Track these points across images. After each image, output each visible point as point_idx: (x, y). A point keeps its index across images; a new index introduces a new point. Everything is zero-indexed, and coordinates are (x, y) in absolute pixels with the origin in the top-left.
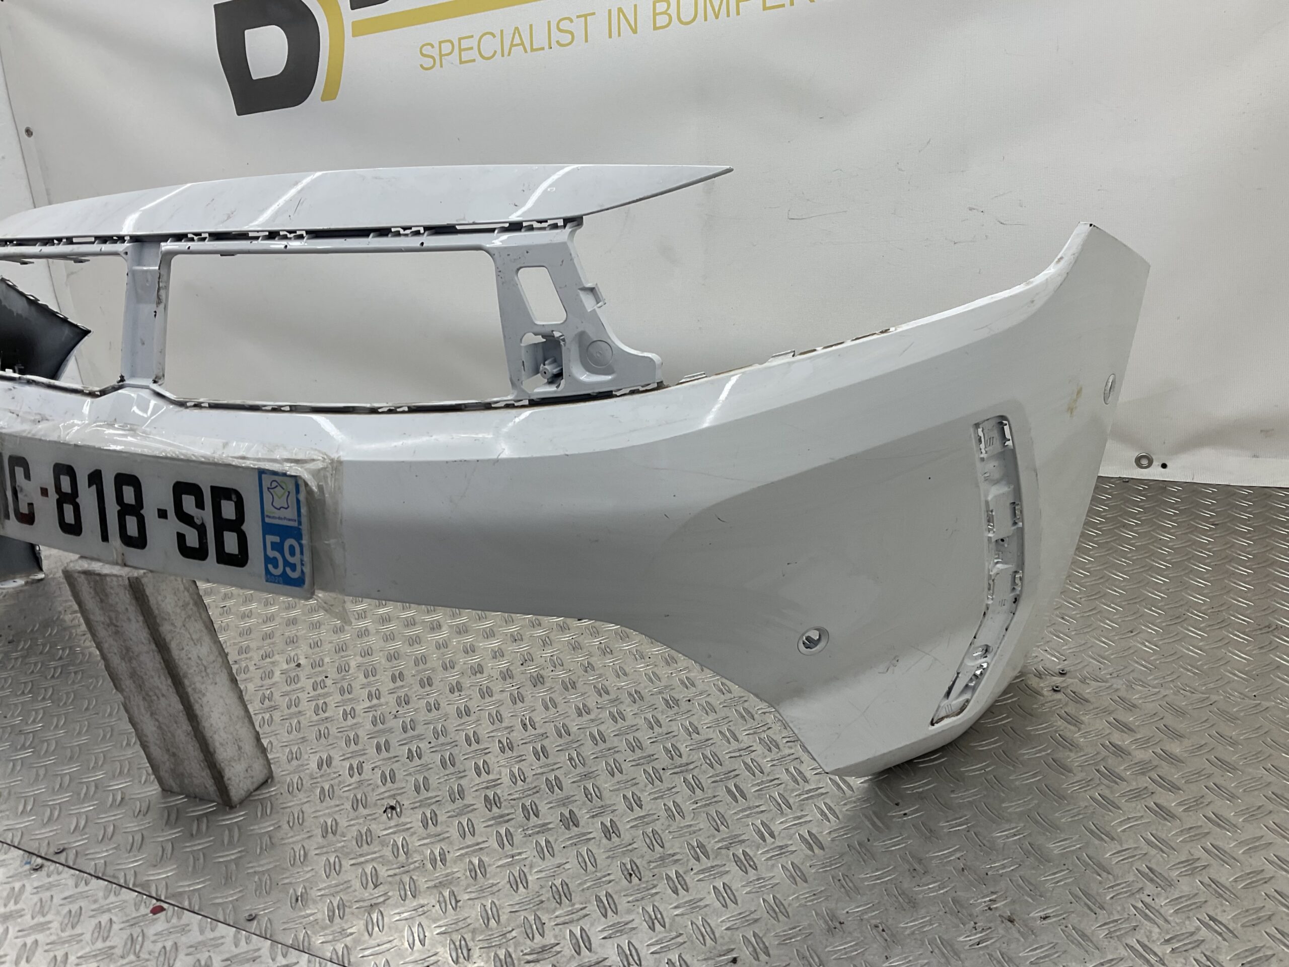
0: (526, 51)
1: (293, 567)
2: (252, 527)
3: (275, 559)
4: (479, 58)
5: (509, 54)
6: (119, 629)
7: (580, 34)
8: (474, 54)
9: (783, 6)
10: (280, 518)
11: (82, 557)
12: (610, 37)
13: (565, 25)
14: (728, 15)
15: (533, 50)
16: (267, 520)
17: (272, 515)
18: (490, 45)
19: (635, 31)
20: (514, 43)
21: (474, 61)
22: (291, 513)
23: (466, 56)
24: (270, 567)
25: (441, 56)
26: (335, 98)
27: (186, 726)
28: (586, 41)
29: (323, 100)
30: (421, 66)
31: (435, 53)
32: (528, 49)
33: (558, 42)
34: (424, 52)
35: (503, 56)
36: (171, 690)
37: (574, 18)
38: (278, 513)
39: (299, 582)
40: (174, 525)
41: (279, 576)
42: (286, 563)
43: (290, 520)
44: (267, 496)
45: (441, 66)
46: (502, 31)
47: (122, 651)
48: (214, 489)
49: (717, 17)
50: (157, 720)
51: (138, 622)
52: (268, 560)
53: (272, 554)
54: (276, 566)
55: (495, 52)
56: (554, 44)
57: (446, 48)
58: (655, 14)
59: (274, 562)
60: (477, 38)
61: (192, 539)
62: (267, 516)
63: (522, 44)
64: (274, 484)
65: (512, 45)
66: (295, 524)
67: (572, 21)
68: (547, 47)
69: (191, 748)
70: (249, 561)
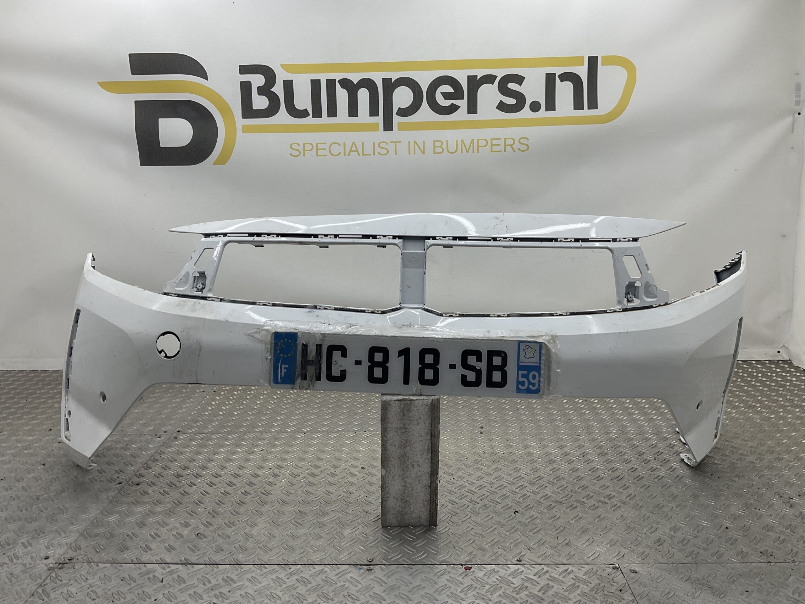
0: (359, 155)
1: (534, 385)
2: (511, 369)
3: (524, 382)
4: (329, 154)
5: (349, 155)
6: (407, 430)
7: (391, 151)
8: (326, 152)
9: (501, 151)
10: (528, 363)
11: (382, 394)
12: (409, 154)
13: (382, 145)
14: (473, 152)
15: (363, 155)
16: (521, 364)
17: (523, 361)
18: (336, 149)
19: (423, 153)
20: (352, 150)
21: (326, 155)
22: (536, 360)
23: (320, 152)
24: (520, 386)
25: (304, 150)
26: (224, 164)
27: (426, 481)
28: (396, 154)
29: (214, 164)
30: (291, 154)
31: (301, 148)
32: (361, 154)
33: (379, 153)
34: (292, 147)
35: (345, 155)
36: (427, 460)
37: (389, 142)
38: (527, 360)
39: (537, 391)
40: (460, 370)
41: (524, 390)
42: (530, 383)
43: (534, 363)
44: (522, 353)
45: (304, 156)
46: (344, 143)
47: (402, 442)
48: (489, 352)
49: (468, 152)
50: (405, 482)
51: (425, 423)
52: (519, 382)
53: (521, 379)
54: (523, 385)
55: (340, 153)
56: (376, 153)
57: (309, 147)
58: (435, 147)
59: (523, 383)
60: (328, 145)
61: (471, 376)
62: (521, 362)
63: (357, 151)
64: (527, 347)
65: (351, 151)
66: (538, 365)
67: (387, 144)
68: (372, 153)
69: (422, 494)
70: (507, 384)
